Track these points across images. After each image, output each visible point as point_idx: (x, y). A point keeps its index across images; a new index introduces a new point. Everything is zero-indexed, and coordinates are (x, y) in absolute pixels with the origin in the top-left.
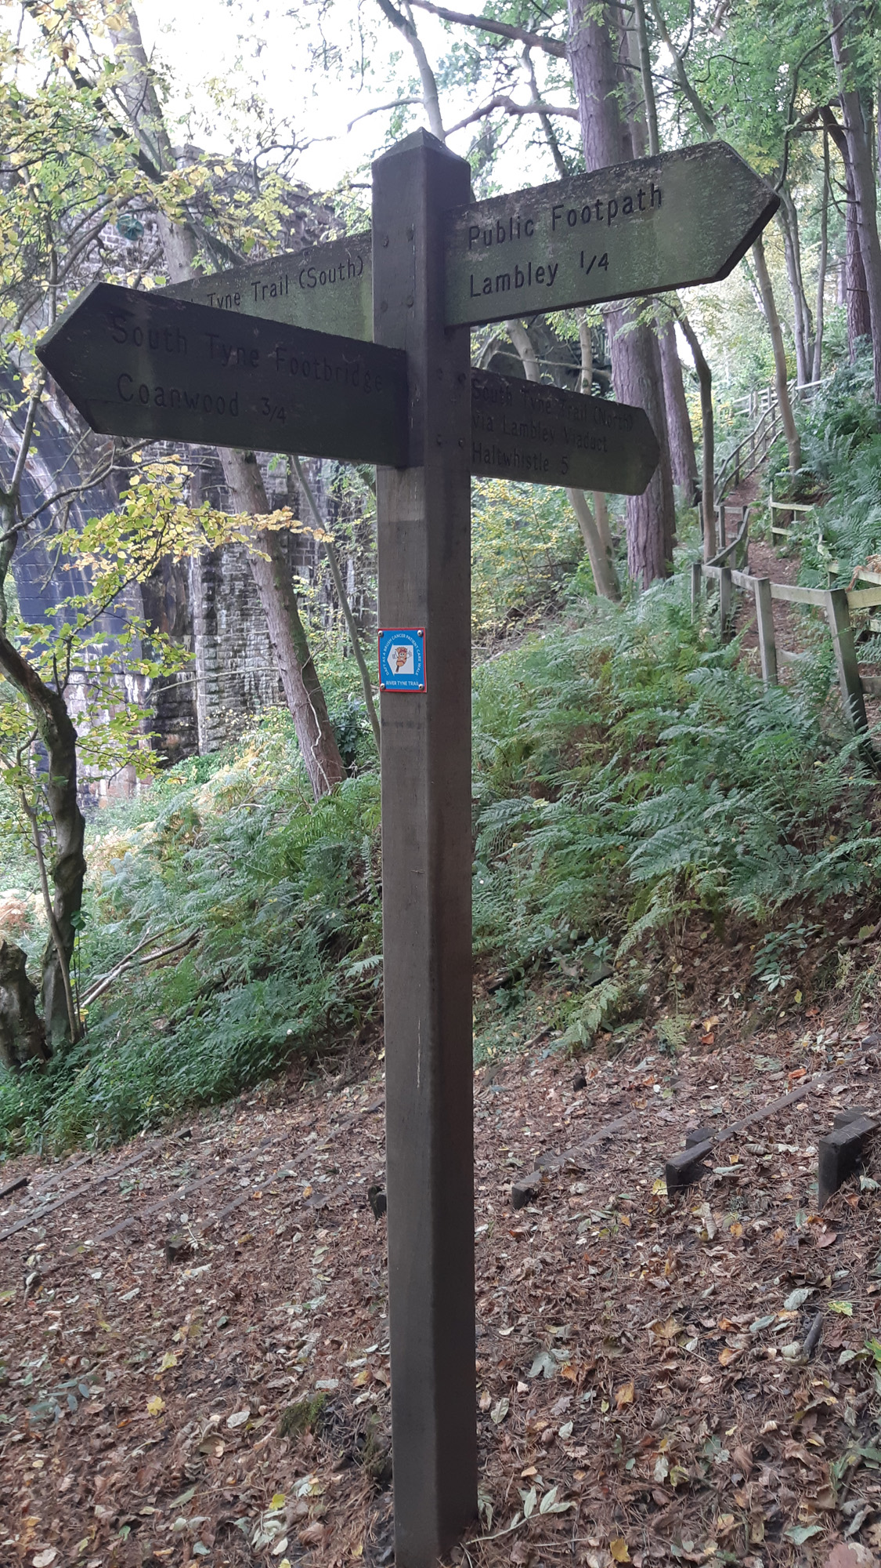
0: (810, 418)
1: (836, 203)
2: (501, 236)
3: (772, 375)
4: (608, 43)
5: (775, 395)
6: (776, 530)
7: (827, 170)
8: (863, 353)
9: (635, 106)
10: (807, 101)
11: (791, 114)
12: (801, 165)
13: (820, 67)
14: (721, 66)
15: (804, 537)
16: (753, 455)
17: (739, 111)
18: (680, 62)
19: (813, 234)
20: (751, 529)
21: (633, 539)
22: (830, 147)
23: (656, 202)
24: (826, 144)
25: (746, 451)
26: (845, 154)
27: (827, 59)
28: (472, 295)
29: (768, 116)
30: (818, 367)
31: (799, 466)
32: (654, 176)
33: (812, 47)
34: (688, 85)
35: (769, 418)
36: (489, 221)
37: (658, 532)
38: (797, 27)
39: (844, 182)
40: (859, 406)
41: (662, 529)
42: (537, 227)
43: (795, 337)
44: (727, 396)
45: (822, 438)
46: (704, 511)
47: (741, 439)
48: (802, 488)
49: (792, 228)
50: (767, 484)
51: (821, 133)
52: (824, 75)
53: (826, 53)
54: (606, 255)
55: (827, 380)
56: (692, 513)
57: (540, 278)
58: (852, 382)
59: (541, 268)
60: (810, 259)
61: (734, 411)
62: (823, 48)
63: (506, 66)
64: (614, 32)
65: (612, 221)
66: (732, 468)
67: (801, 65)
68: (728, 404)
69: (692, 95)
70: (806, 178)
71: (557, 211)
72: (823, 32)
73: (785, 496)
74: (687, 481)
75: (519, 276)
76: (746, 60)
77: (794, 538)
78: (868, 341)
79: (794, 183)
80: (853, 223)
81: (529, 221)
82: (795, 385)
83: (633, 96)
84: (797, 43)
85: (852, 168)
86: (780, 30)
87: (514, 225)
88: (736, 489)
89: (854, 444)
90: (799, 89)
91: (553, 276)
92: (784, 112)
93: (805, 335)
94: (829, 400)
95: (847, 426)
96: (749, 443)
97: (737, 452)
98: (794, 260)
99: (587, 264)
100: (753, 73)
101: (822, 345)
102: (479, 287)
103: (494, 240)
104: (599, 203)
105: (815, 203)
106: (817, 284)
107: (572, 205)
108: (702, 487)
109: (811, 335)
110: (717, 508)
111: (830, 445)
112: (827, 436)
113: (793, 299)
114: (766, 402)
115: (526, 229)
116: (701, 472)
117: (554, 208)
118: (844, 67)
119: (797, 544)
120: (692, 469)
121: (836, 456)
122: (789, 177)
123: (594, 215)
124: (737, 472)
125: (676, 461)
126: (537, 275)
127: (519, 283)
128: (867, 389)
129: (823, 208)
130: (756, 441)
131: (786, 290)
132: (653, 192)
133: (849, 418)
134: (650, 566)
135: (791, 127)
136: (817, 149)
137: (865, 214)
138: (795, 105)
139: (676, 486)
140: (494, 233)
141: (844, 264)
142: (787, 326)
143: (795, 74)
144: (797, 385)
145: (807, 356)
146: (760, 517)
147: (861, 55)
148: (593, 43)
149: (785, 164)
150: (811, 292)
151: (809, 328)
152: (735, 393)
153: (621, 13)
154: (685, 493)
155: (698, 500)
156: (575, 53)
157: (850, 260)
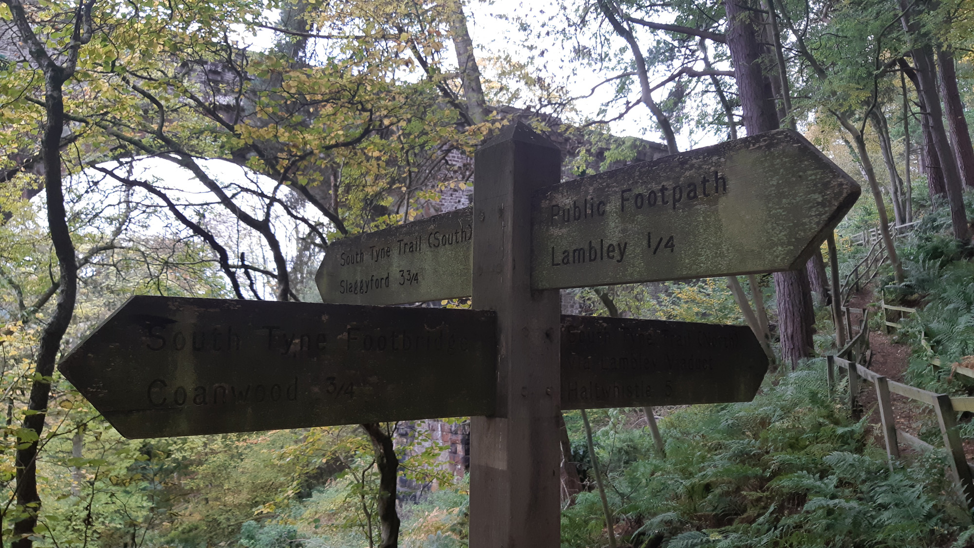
0: (907, 249)
1: (913, 114)
2: (577, 214)
3: (877, 219)
4: (752, 33)
5: (879, 232)
6: (888, 324)
7: (905, 94)
8: (941, 205)
9: (772, 66)
10: (888, 55)
11: (878, 64)
12: (887, 91)
13: (895, 35)
14: (829, 39)
15: (910, 330)
16: (868, 272)
17: (843, 64)
18: (800, 39)
19: (899, 132)
20: (870, 323)
21: (783, 330)
22: (906, 81)
23: (721, 189)
24: (903, 80)
25: (862, 269)
26: (917, 84)
27: (899, 31)
28: (553, 265)
29: (861, 66)
30: (910, 214)
31: (901, 281)
32: (718, 164)
33: (889, 24)
34: (807, 52)
35: (878, 247)
36: (568, 201)
37: (801, 326)
38: (878, 14)
39: (916, 101)
40: (943, 241)
41: (804, 324)
42: (608, 208)
43: (892, 196)
44: (846, 233)
45: (918, 262)
46: (834, 311)
47: (858, 260)
48: (905, 296)
49: (884, 130)
50: (879, 292)
51: (899, 73)
52: (898, 39)
53: (899, 27)
54: (671, 238)
55: (917, 222)
56: (826, 310)
57: (611, 254)
58: (936, 224)
59: (611, 245)
60: (898, 147)
61: (852, 242)
62: (896, 24)
63: (690, 50)
64: (757, 26)
65: (678, 205)
66: (853, 280)
67: (882, 35)
68: (847, 238)
69: (810, 58)
70: (891, 100)
71: (626, 195)
72: (896, 15)
73: (893, 300)
74: (821, 289)
75: (593, 252)
76: (845, 35)
77: (903, 330)
78: (944, 197)
79: (883, 103)
80: (926, 125)
81: (600, 203)
82: (895, 225)
83: (771, 61)
84: (878, 23)
85: (923, 93)
86: (866, 16)
87: (588, 205)
88: (857, 294)
89: (941, 266)
90: (882, 49)
91: (622, 254)
92: (873, 63)
93: (899, 193)
94: (920, 237)
95: (935, 253)
96: (864, 264)
97: (856, 270)
98: (887, 149)
99: (654, 245)
100: (850, 42)
101: (911, 200)
102: (559, 257)
103: (572, 218)
104: (663, 189)
105: (899, 114)
106: (905, 162)
107: (640, 190)
108: (831, 292)
109: (903, 194)
110: (843, 309)
111: (924, 266)
112: (921, 261)
113: (888, 172)
114: (875, 237)
115: (599, 211)
116: (830, 283)
117: (623, 192)
118: (911, 34)
119: (905, 335)
120: (824, 282)
121: (929, 274)
122: (879, 100)
123: (659, 199)
124: (857, 283)
125: (813, 276)
126: (608, 252)
127: (593, 257)
128: (947, 228)
129: (905, 118)
130: (869, 262)
131: (883, 166)
132: (717, 179)
133: (936, 249)
134: (796, 348)
135: (878, 72)
136: (897, 83)
137: (934, 120)
138: (880, 58)
139: (813, 293)
140: (572, 212)
141: (922, 149)
142: (885, 189)
143: (879, 41)
144: (895, 226)
145: (901, 207)
146: (876, 314)
147: (924, 26)
148: (743, 33)
149: (876, 92)
150: (901, 167)
151: (901, 190)
152: (852, 230)
153: (762, 15)
154: (820, 297)
155: (829, 302)
156: (732, 40)
157: (926, 148)
